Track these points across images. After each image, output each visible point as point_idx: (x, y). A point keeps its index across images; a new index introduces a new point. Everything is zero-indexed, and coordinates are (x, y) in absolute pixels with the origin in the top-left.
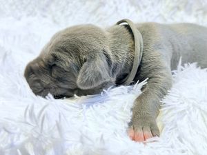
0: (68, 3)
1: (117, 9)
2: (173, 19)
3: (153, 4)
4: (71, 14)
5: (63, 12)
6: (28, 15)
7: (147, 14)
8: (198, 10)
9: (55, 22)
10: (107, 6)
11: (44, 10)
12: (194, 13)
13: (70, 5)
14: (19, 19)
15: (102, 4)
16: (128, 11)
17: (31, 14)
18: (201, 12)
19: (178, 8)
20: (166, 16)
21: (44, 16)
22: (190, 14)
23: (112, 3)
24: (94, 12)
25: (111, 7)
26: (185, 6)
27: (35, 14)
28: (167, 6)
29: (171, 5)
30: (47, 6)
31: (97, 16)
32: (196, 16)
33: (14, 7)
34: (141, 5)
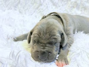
0: (26, 4)
1: (47, 7)
2: (71, 12)
3: (63, 5)
5: (24, 8)
6: (8, 9)
7: (60, 9)
8: (82, 8)
9: (20, 12)
10: (43, 6)
11: (15, 7)
12: (80, 9)
13: (27, 5)
14: (4, 11)
15: (41, 5)
16: (52, 8)
18: (83, 9)
19: (74, 7)
20: (68, 10)
21: (16, 10)
23: (45, 4)
24: (37, 8)
25: (45, 6)
27: (12, 9)
28: (69, 6)
29: (71, 6)
30: (17, 5)
31: (39, 10)
32: (81, 11)
33: (2, 6)
34: (58, 6)
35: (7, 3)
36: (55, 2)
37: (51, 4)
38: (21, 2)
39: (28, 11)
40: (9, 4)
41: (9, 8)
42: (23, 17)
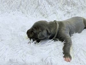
1: (44, 6)
2: (64, 8)
3: (56, 4)
4: (28, 10)
7: (55, 7)
10: (41, 5)
12: (71, 6)
13: (28, 6)
15: (39, 5)
16: (48, 7)
17: (14, 10)
18: (72, 5)
19: (65, 4)
20: (61, 7)
22: (69, 6)
24: (37, 8)
26: (67, 3)
29: (63, 3)
31: (38, 10)
35: (10, 6)
36: (50, 1)
37: (47, 3)
42: (26, 16)
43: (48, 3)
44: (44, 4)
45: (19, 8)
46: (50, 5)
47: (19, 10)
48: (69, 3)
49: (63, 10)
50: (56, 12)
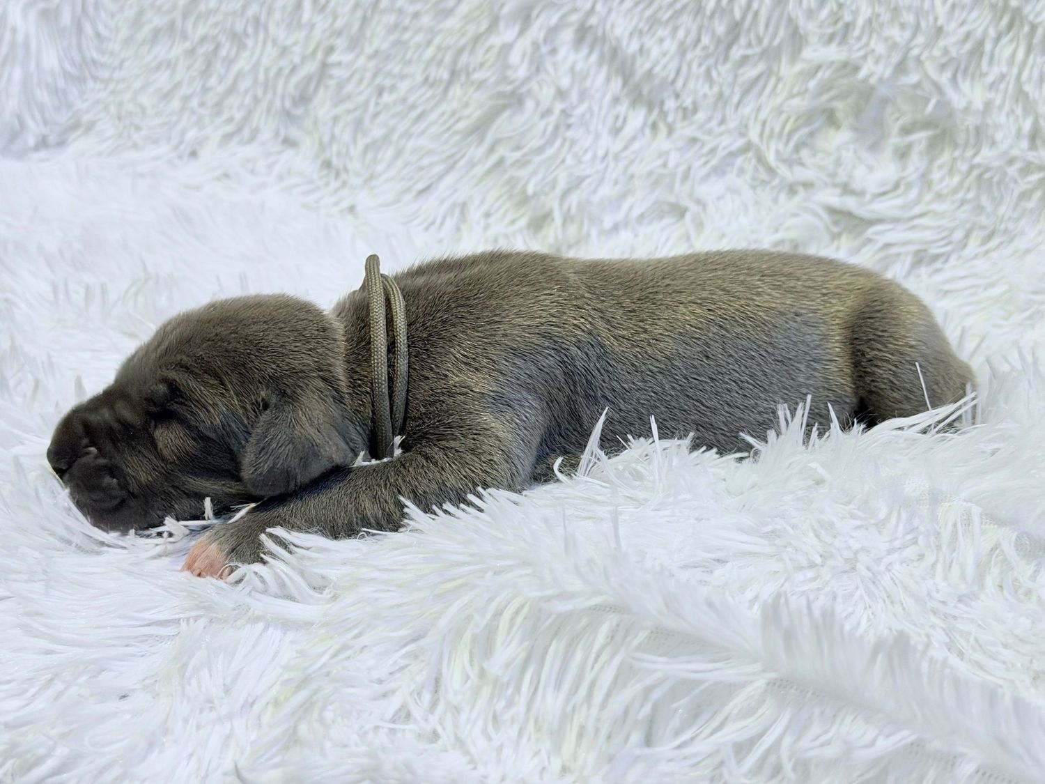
0: (380, 91)
4: (386, 139)
5: (358, 125)
8: (906, 131)
9: (327, 164)
10: (529, 105)
11: (287, 115)
12: (895, 140)
13: (387, 98)
15: (514, 99)
17: (239, 132)
18: (922, 135)
19: (831, 119)
21: (289, 142)
22: (874, 147)
23: (546, 94)
24: (479, 128)
25: (547, 113)
27: (254, 135)
30: (303, 99)
31: (491, 150)
32: (903, 154)
33: (176, 104)
34: (670, 104)
35: (213, 82)
38: (338, 73)
39: (399, 153)
40: (232, 89)
41: (230, 128)
43: (616, 84)
44: (561, 94)
45: (299, 111)
46: (650, 106)
47: (294, 132)
48: (885, 101)
49: (792, 190)
50: (687, 202)
